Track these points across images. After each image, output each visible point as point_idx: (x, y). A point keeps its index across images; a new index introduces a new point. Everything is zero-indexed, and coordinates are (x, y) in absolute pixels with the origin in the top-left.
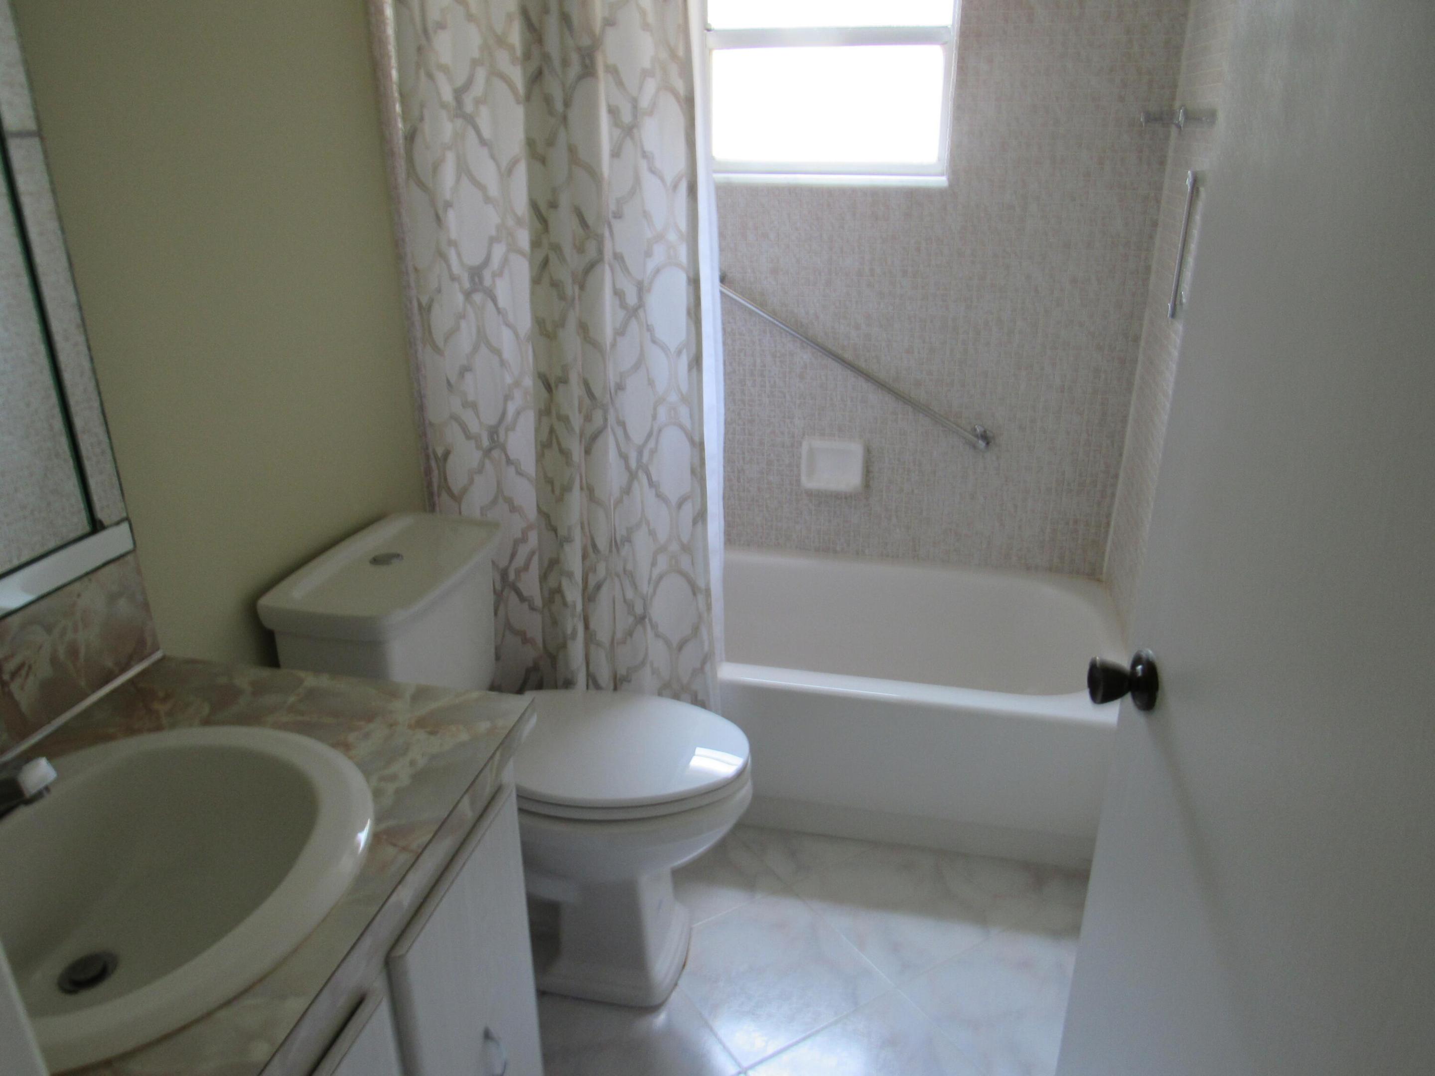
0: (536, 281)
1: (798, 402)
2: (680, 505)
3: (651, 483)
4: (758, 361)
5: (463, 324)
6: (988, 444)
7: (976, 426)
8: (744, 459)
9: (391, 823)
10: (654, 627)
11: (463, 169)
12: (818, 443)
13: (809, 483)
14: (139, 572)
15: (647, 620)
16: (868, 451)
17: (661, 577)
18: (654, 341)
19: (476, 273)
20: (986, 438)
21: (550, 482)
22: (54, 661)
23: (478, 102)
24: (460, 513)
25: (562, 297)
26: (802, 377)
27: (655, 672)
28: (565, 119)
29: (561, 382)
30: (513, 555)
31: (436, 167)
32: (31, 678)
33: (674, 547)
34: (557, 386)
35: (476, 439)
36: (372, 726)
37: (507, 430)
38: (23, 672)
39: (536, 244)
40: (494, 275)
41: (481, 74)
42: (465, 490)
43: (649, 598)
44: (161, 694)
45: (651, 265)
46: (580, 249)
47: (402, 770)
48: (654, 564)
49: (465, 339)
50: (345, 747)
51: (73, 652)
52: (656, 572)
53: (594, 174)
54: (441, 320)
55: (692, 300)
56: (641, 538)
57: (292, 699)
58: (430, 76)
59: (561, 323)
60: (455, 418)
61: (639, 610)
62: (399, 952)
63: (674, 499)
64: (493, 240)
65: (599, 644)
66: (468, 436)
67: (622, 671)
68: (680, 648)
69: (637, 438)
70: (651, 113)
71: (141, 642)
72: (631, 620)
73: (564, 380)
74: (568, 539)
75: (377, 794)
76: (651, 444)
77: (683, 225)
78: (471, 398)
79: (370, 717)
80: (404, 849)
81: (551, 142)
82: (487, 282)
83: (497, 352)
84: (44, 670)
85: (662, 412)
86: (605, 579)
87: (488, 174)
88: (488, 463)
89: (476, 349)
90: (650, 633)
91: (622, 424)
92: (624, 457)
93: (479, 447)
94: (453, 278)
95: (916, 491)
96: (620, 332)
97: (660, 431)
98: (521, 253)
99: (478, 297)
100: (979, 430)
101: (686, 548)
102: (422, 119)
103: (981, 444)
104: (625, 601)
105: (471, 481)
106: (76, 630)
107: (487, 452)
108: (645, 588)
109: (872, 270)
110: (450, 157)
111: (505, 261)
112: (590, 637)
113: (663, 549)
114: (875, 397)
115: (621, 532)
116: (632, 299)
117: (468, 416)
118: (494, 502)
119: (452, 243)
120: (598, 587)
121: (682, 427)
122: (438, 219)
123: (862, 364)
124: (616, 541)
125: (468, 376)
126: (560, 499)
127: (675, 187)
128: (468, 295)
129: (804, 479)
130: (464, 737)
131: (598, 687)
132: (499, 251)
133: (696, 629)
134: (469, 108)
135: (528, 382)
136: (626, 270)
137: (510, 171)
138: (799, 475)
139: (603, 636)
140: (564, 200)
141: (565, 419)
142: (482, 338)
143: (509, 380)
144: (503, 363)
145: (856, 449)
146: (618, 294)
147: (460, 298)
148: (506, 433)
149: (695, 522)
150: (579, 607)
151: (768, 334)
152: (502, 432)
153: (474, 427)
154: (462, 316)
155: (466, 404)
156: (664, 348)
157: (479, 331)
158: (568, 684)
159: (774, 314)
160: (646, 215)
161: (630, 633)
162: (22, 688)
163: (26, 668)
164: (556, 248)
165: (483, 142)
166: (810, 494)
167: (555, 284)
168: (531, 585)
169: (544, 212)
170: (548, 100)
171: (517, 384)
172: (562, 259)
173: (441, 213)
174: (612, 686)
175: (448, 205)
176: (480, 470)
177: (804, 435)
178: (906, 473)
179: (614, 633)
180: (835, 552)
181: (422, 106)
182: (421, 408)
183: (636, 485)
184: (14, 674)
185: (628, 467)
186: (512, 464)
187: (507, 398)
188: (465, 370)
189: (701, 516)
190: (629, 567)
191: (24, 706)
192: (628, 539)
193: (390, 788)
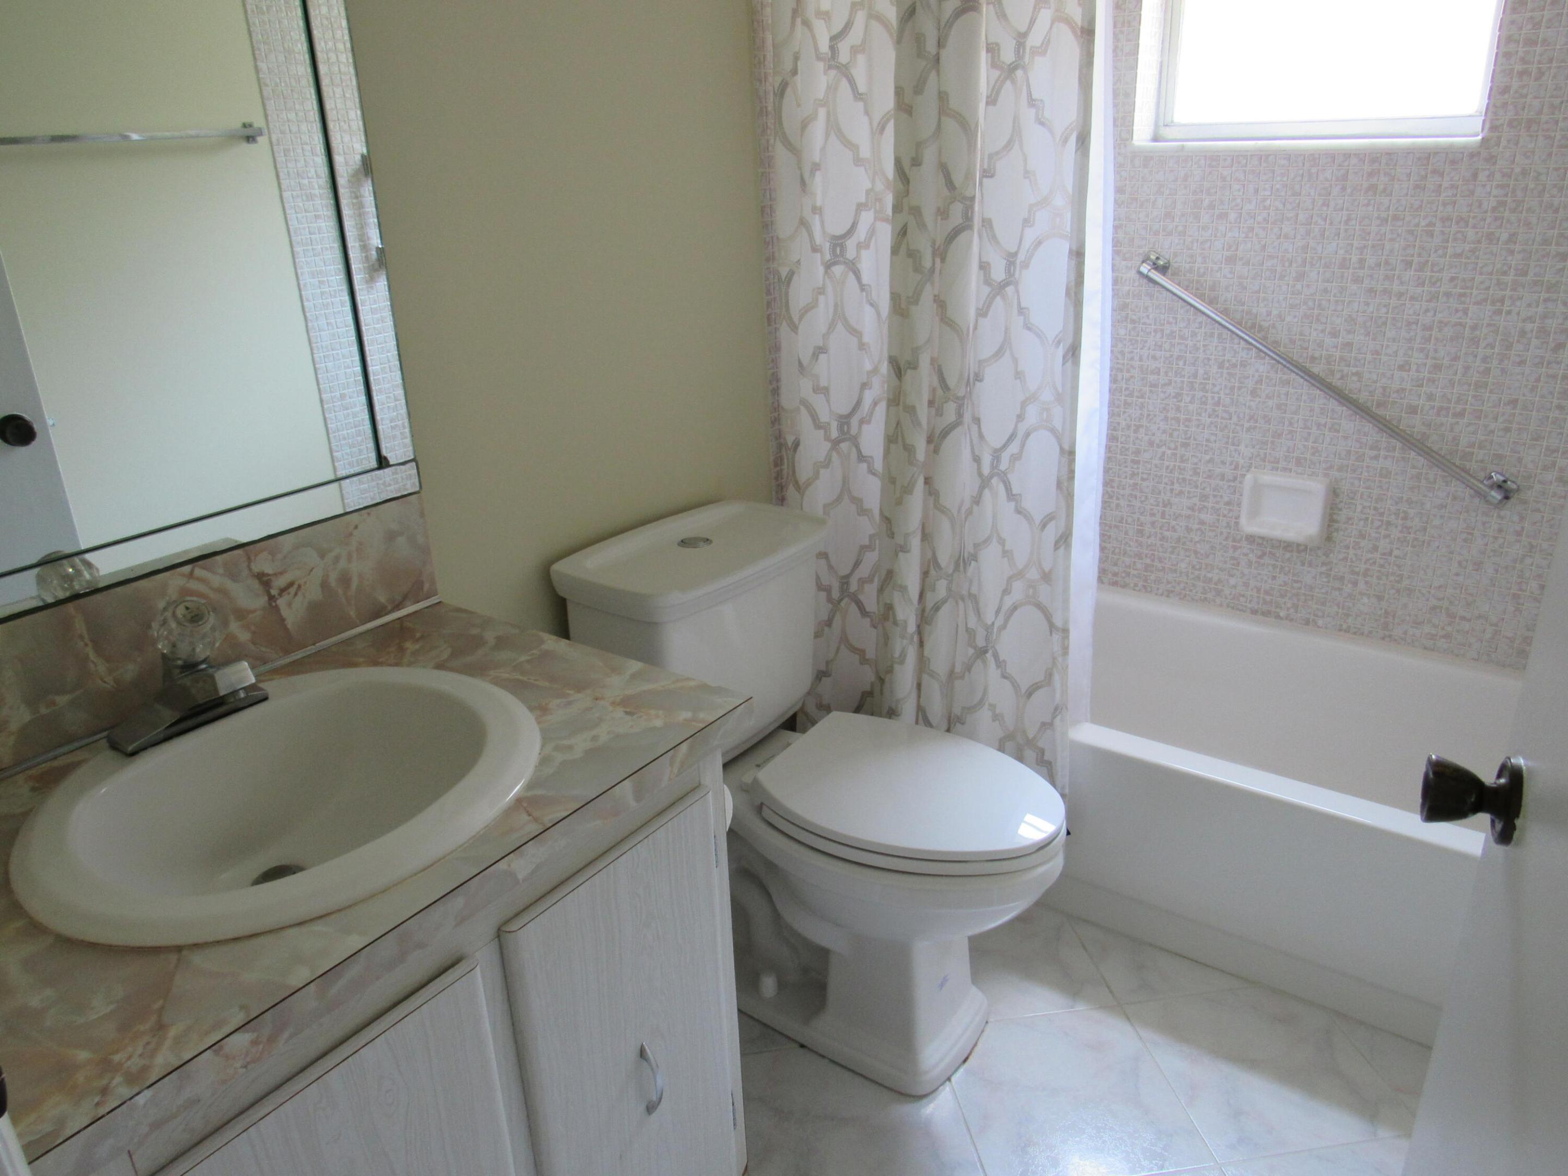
0: (895, 251)
1: (1247, 425)
2: (1044, 526)
3: (1011, 496)
4: (1201, 371)
5: (821, 298)
6: (1507, 498)
7: (1493, 474)
8: (1172, 490)
9: (539, 792)
10: (1000, 664)
11: (834, 127)
12: (1267, 478)
13: (1249, 527)
14: (422, 515)
15: (989, 655)
16: (1334, 493)
17: (1015, 608)
18: (1028, 327)
19: (838, 242)
20: (1506, 491)
21: (893, 481)
22: (324, 585)
23: (855, 50)
24: (802, 509)
25: (918, 269)
26: (1254, 393)
27: (996, 717)
28: (937, 59)
29: (909, 368)
30: (857, 564)
31: (804, 125)
32: (299, 598)
33: (1033, 574)
34: (906, 371)
35: (823, 427)
36: (579, 696)
37: (862, 422)
38: (292, 590)
39: (897, 208)
40: (859, 246)
41: (860, 17)
42: (808, 484)
43: (995, 630)
44: (418, 635)
45: (1030, 235)
46: (943, 213)
47: (581, 743)
48: (1006, 591)
49: (822, 315)
50: (540, 710)
51: (345, 580)
52: (1008, 602)
53: (967, 127)
54: (800, 294)
55: (1073, 278)
56: (990, 559)
57: (523, 658)
58: (806, 23)
59: (915, 299)
60: (804, 402)
61: (980, 642)
62: (513, 927)
63: (1038, 518)
64: (860, 207)
65: (932, 675)
66: (818, 425)
67: (957, 711)
68: (1029, 694)
69: (994, 437)
70: (1042, 50)
71: (419, 584)
72: (971, 651)
73: (914, 366)
74: (904, 549)
75: (544, 760)
76: (1014, 448)
77: (1069, 185)
78: (823, 383)
79: (580, 688)
80: (536, 820)
81: (919, 89)
82: (850, 254)
83: (855, 332)
84: (313, 592)
85: (1032, 414)
86: (944, 601)
87: (860, 131)
88: (835, 456)
89: (832, 327)
90: (993, 671)
91: (977, 421)
92: (977, 460)
93: (827, 438)
94: (815, 249)
95: (1396, 552)
96: (983, 312)
97: (1027, 435)
98: (885, 220)
99: (838, 270)
100: (1497, 478)
101: (1047, 577)
102: (795, 72)
103: (1496, 495)
104: (967, 630)
105: (816, 475)
106: (349, 558)
107: (836, 443)
108: (989, 617)
109: (1362, 261)
110: (822, 112)
111: (872, 232)
112: (923, 663)
113: (1020, 575)
114: (1350, 424)
115: (970, 548)
116: (998, 274)
117: (818, 402)
118: (839, 499)
119: (816, 210)
120: (937, 608)
121: (1053, 431)
122: (803, 183)
123: (1336, 381)
124: (964, 559)
125: (822, 357)
126: (899, 502)
127: (1065, 141)
128: (828, 266)
129: (1243, 521)
130: (658, 723)
131: (928, 723)
132: (867, 218)
133: (1049, 676)
134: (844, 57)
135: (884, 368)
136: (994, 238)
137: (882, 129)
138: (1238, 517)
139: (940, 665)
140: (929, 156)
141: (911, 410)
142: (839, 315)
143: (868, 366)
144: (862, 346)
145: (1317, 488)
146: (984, 267)
147: (821, 270)
148: (860, 427)
149: (1057, 546)
150: (912, 628)
151: (1216, 340)
152: (854, 421)
153: (824, 417)
154: (821, 291)
155: (817, 389)
156: (1040, 335)
157: (836, 306)
158: (892, 713)
159: (1225, 312)
160: (1027, 174)
161: (968, 668)
162: (289, 605)
163: (296, 586)
164: (916, 212)
165: (858, 96)
166: (1251, 539)
167: (913, 255)
168: (870, 597)
169: (907, 171)
170: (919, 39)
171: (875, 371)
172: (922, 225)
173: (806, 176)
174: (945, 726)
175: (816, 167)
176: (827, 463)
177: (1250, 467)
178: (1384, 527)
179: (953, 666)
180: (1278, 617)
181: (796, 58)
182: (776, 392)
183: (987, 492)
184: (283, 591)
185: (980, 474)
186: (865, 461)
187: (864, 386)
188: (820, 350)
189: (1064, 539)
190: (974, 590)
191: (289, 624)
192: (974, 557)
193: (559, 757)
